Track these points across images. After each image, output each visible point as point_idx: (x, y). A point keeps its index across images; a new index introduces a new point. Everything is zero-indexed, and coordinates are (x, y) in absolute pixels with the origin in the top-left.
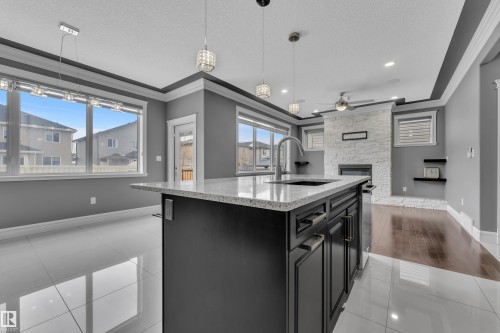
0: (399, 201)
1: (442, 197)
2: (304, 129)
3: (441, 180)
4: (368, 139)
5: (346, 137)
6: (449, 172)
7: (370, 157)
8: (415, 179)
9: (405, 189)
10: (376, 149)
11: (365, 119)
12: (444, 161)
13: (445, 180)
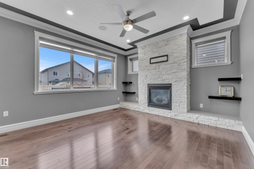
0: (194, 117)
1: (236, 116)
2: (129, 57)
3: (236, 99)
4: (169, 62)
5: (153, 61)
6: (244, 90)
7: (170, 77)
8: (210, 97)
9: (201, 106)
10: (175, 70)
11: (166, 45)
12: (239, 80)
13: (239, 99)
